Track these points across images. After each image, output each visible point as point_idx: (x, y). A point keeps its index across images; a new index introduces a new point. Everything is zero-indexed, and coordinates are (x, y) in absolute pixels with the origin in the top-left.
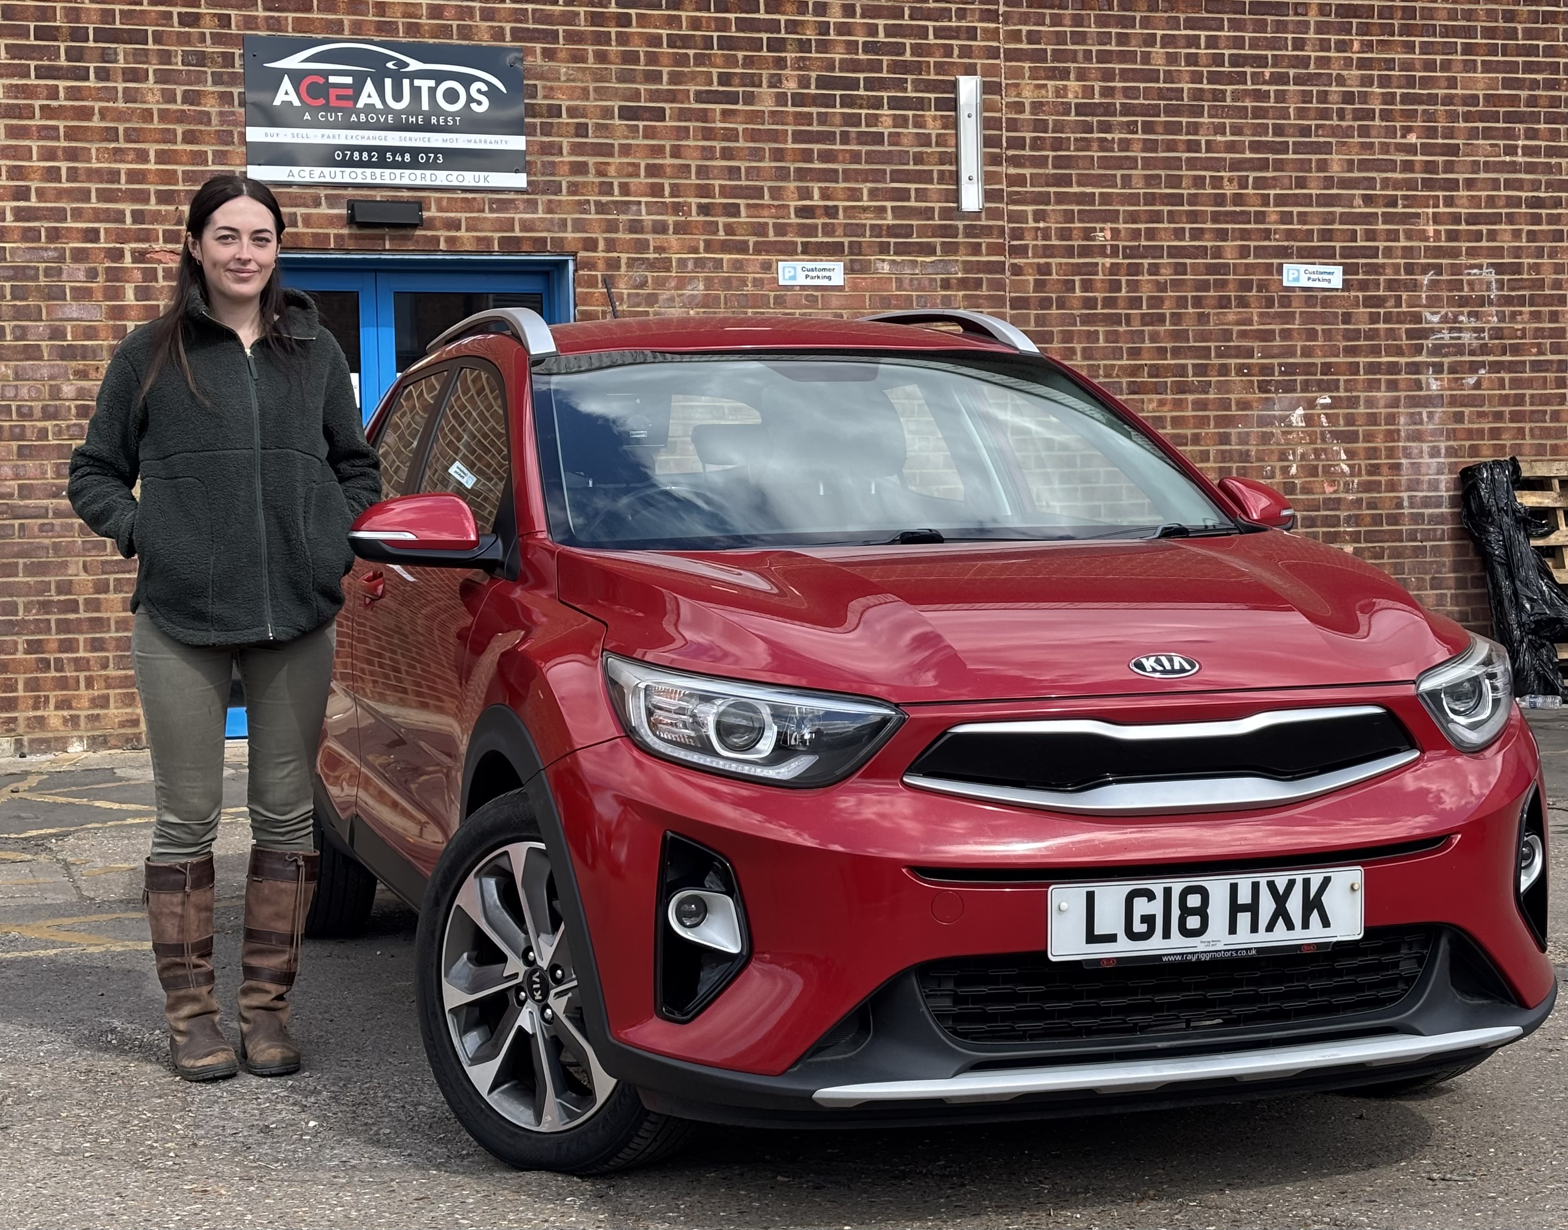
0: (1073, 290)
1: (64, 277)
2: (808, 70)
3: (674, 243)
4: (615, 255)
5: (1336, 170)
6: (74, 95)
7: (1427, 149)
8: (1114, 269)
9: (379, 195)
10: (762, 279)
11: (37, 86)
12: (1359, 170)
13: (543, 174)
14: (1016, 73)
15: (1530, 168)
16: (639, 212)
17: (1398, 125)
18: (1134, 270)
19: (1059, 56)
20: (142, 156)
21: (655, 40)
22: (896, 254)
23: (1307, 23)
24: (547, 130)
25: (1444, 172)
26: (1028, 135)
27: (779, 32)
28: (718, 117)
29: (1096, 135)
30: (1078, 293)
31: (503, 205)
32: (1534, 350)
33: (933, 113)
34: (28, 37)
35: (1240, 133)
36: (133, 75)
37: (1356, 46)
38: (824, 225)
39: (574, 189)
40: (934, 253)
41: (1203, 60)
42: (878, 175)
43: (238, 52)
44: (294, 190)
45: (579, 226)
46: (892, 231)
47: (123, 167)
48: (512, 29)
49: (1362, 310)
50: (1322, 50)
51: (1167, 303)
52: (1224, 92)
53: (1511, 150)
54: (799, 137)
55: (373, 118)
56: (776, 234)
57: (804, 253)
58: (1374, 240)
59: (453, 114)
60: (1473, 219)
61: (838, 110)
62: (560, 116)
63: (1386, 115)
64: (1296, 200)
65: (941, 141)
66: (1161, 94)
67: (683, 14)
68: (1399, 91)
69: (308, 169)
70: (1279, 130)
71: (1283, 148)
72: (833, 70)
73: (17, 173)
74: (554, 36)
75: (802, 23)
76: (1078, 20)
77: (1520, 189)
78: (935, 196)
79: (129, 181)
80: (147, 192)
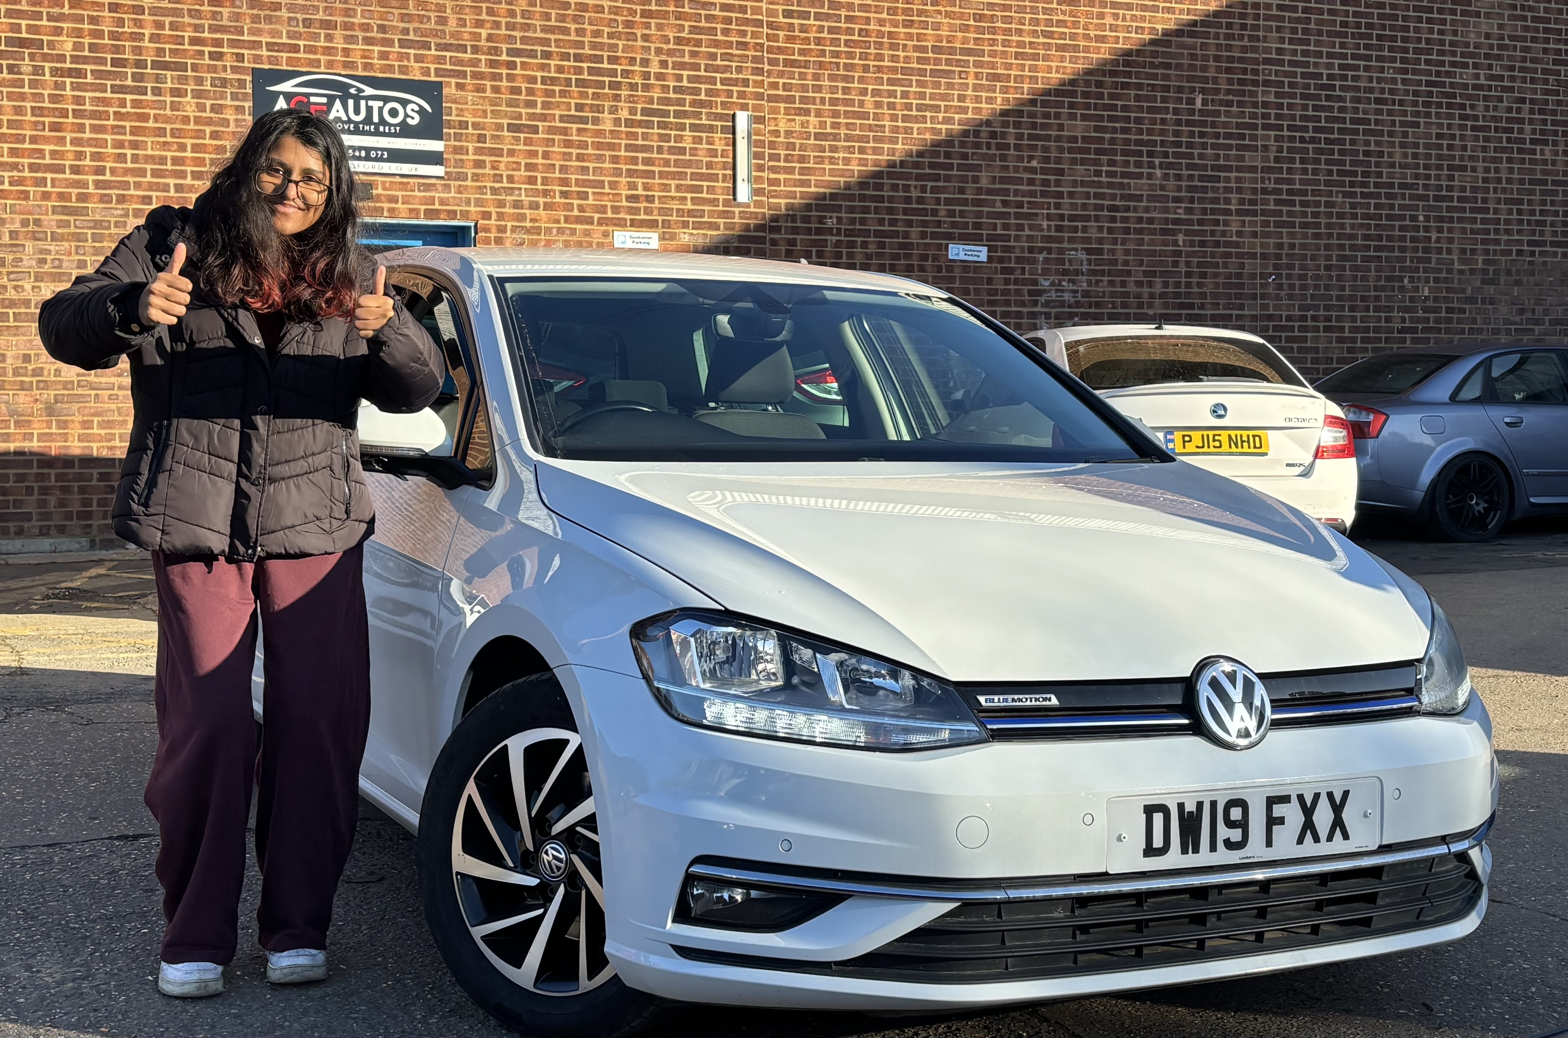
2: (636, 103)
3: (543, 217)
4: (503, 223)
5: (984, 183)
6: (136, 104)
7: (1044, 171)
8: (838, 243)
10: (602, 243)
11: (112, 98)
12: (1000, 183)
13: (455, 167)
14: (775, 111)
15: (1110, 185)
16: (520, 195)
17: (1025, 154)
18: (851, 244)
19: (803, 100)
21: (532, 80)
22: (692, 228)
23: (967, 84)
24: (458, 137)
25: (1055, 186)
26: (783, 152)
27: (616, 77)
28: (575, 133)
29: (827, 154)
31: (428, 187)
32: (1110, 305)
33: (719, 135)
34: (106, 65)
35: (922, 156)
36: (176, 92)
37: (999, 101)
38: (645, 208)
39: (476, 178)
40: (718, 228)
41: (898, 106)
42: (682, 176)
43: (248, 79)
45: (479, 203)
46: (691, 213)
47: (169, 154)
48: (436, 68)
49: (999, 276)
50: (977, 102)
52: (912, 128)
53: (1098, 173)
54: (629, 148)
56: (613, 213)
57: (631, 226)
58: (1008, 230)
59: (395, 125)
60: (1072, 218)
61: (656, 131)
62: (467, 128)
63: (1018, 147)
64: (959, 202)
65: (724, 154)
66: (870, 128)
67: (552, 62)
68: (1026, 132)
71: (950, 167)
72: (652, 103)
73: (96, 157)
74: (464, 74)
75: (632, 71)
76: (816, 77)
77: (1104, 199)
78: (719, 191)
79: (173, 164)
80: (185, 172)
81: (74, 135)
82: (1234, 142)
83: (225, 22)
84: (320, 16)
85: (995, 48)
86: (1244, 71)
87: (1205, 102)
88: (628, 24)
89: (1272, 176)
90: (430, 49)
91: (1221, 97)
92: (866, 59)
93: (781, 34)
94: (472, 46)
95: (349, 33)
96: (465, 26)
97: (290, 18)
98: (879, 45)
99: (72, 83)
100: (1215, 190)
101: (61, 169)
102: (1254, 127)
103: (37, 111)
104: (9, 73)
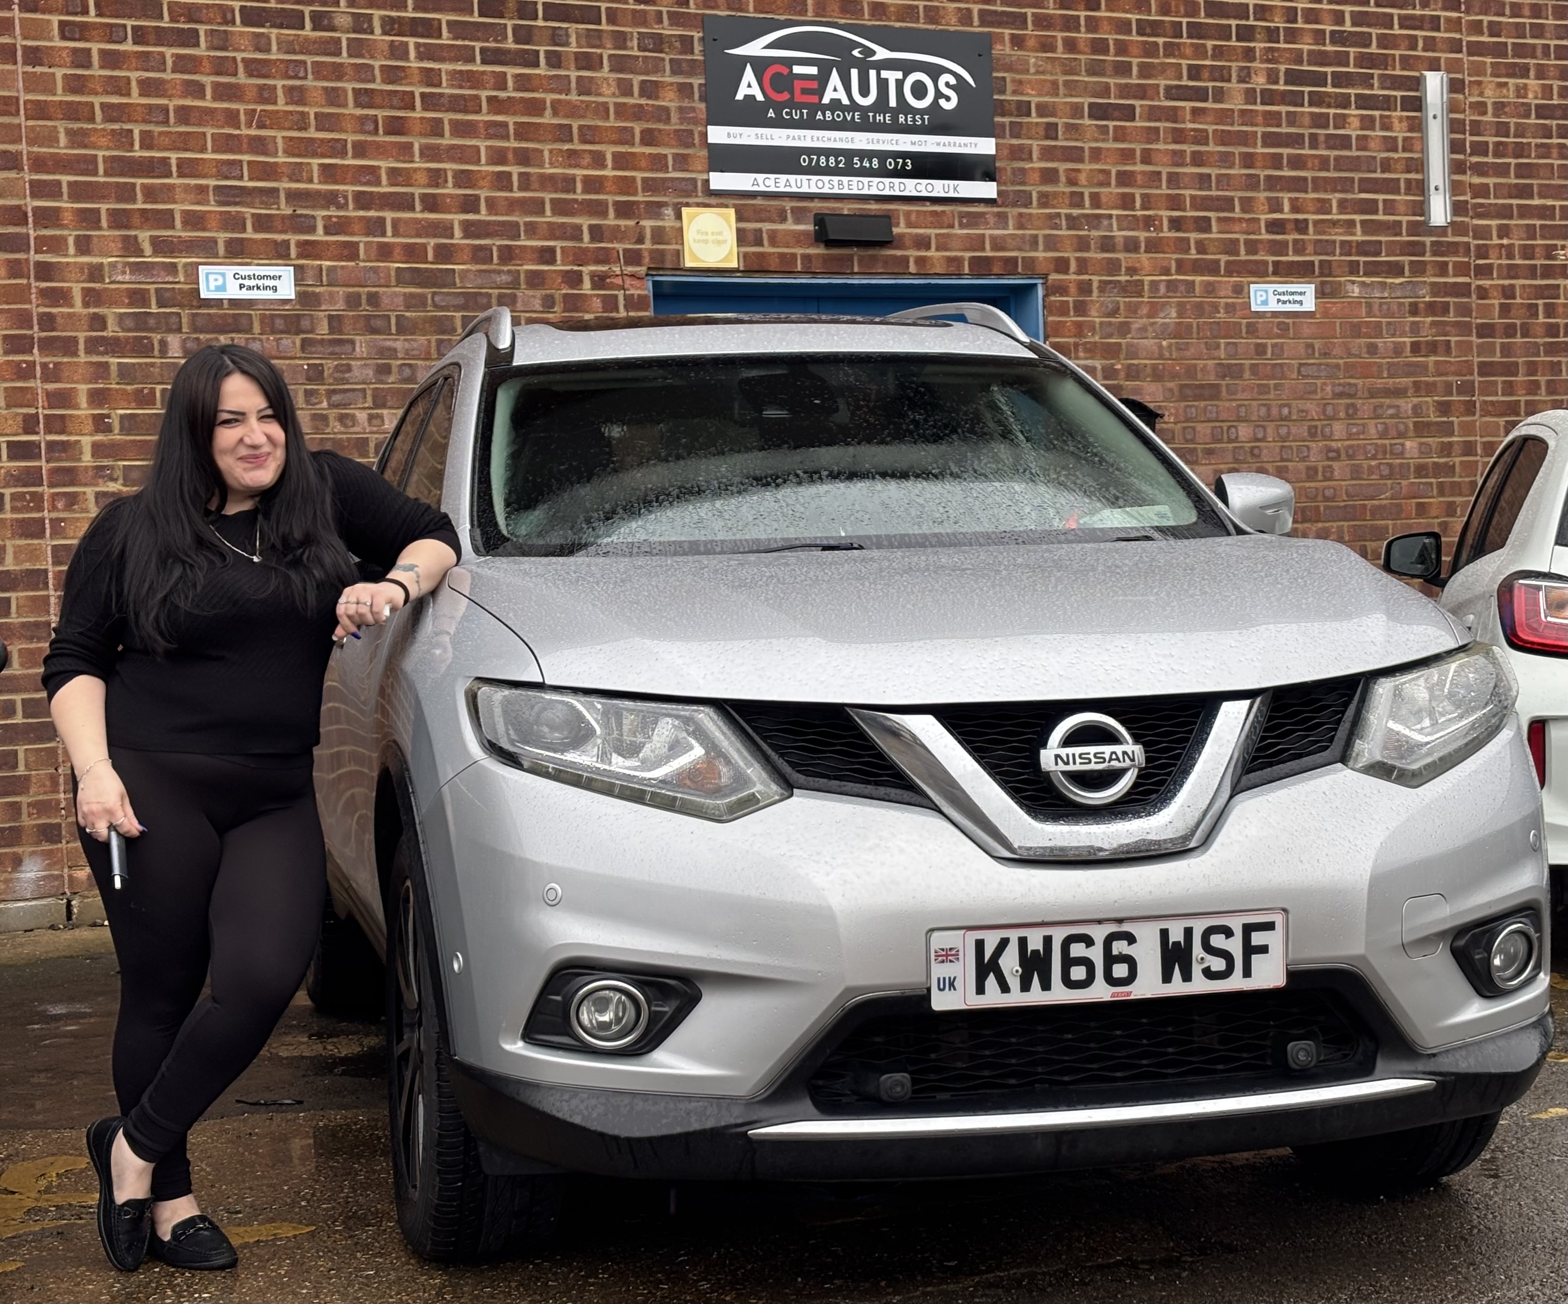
0: (1536, 315)
1: (517, 305)
2: (1277, 62)
3: (1146, 263)
4: (1086, 277)
6: (523, 83)
9: (846, 208)
10: (1233, 305)
11: (484, 73)
13: (1012, 183)
14: (1478, 70)
16: (1111, 227)
19: (1521, 50)
20: (598, 160)
21: (1125, 27)
22: (1366, 274)
24: (1016, 130)
26: (1491, 140)
27: (1248, 18)
28: (1188, 117)
29: (1555, 141)
30: (1541, 319)
31: (974, 220)
33: (1399, 113)
34: (472, 13)
36: (587, 62)
38: (1295, 241)
39: (1045, 200)
40: (1401, 273)
42: (1345, 185)
43: (697, 35)
44: (759, 201)
45: (1051, 243)
46: (1362, 248)
47: (579, 172)
48: (980, 11)
54: (1270, 140)
55: (839, 117)
56: (1248, 253)
57: (1275, 273)
59: (922, 112)
61: (1307, 109)
62: (1029, 115)
65: (1408, 146)
69: (772, 176)
72: (1301, 62)
73: (464, 179)
74: (1021, 21)
75: (1271, 8)
78: (1402, 208)
79: (585, 191)
80: (604, 204)
81: (425, 140)
99: (417, 46)
101: (404, 203)
103: (364, 98)
104: (314, 29)
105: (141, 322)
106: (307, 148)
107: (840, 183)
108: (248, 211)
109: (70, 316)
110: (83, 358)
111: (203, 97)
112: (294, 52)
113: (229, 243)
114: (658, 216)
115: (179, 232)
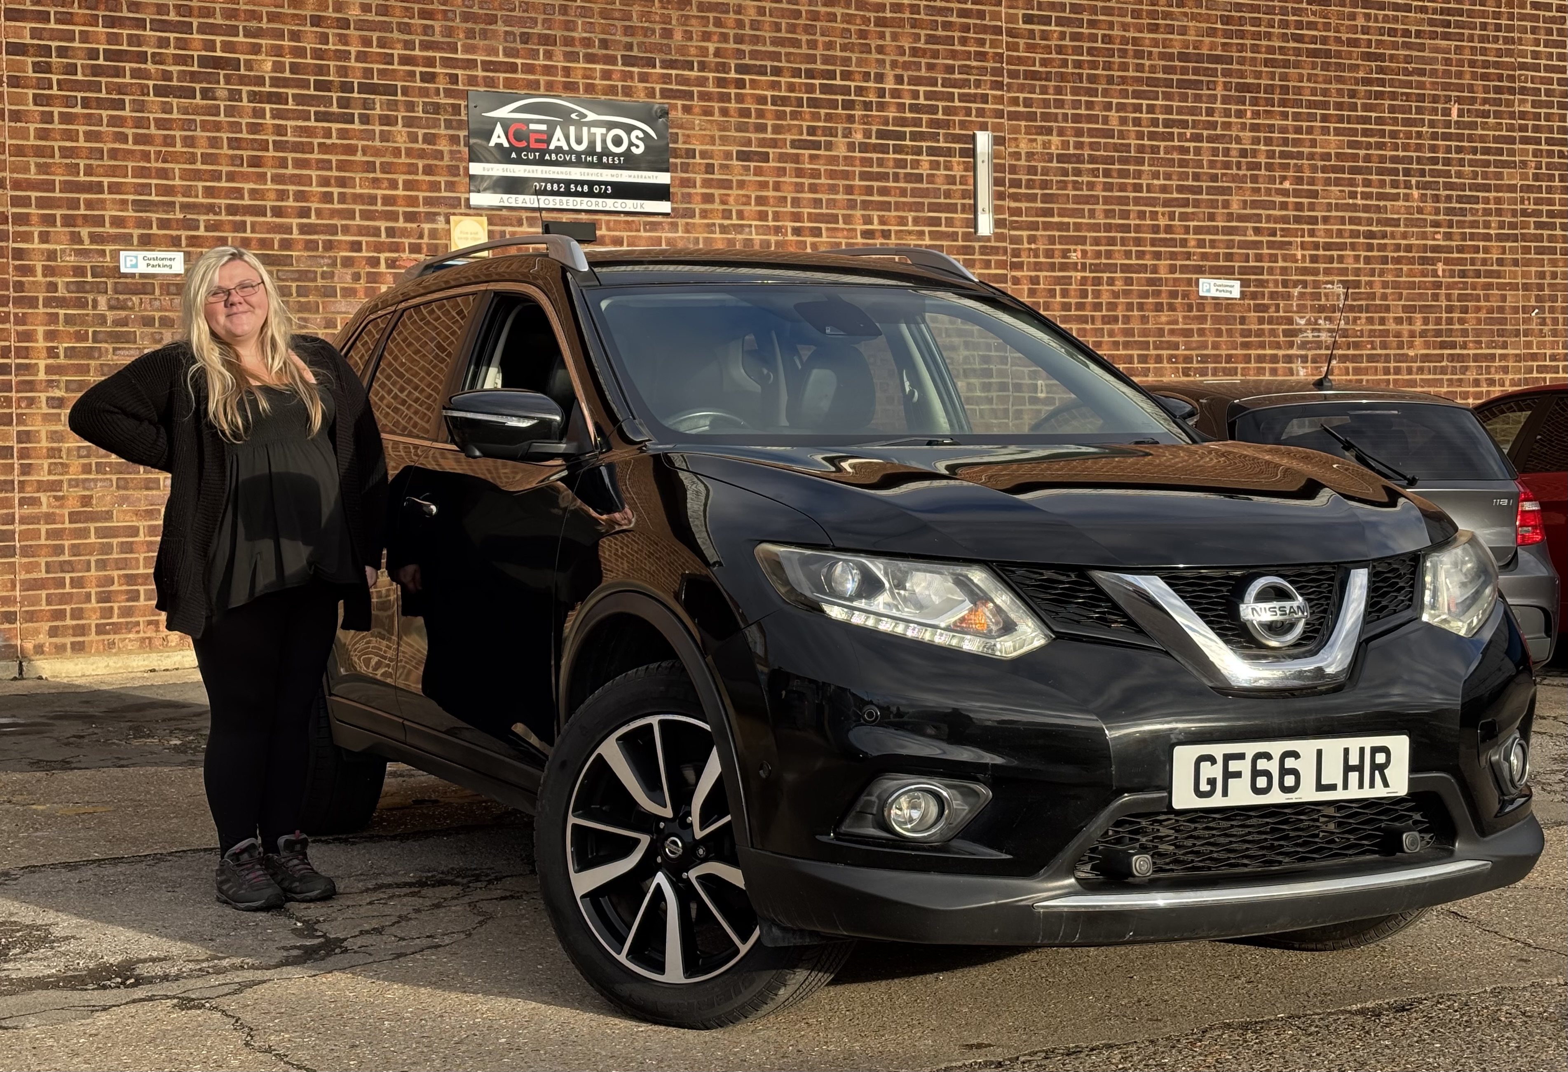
0: (1054, 296)
1: (336, 279)
2: (871, 124)
5: (1235, 208)
6: (342, 134)
7: (1297, 193)
8: (1084, 281)
9: (565, 218)
11: (316, 127)
12: (1251, 208)
13: (682, 202)
14: (1015, 130)
15: (1366, 209)
16: (750, 233)
17: (1277, 174)
18: (1097, 281)
19: (1046, 117)
20: (393, 185)
21: (762, 100)
23: (1216, 96)
24: (685, 168)
25: (1309, 210)
26: (1024, 178)
27: (850, 95)
28: (807, 160)
29: (1071, 178)
30: (1058, 299)
31: (654, 226)
32: (1369, 346)
33: (957, 159)
34: (309, 88)
35: (1170, 179)
36: (387, 120)
37: (1249, 114)
38: (882, 244)
39: (704, 214)
41: (1144, 123)
42: (919, 207)
43: (463, 103)
44: (504, 212)
45: (709, 243)
47: (380, 192)
48: (661, 89)
49: (1253, 314)
50: (1226, 116)
51: (1120, 307)
52: (1158, 147)
53: (1353, 195)
54: (864, 176)
55: (561, 158)
58: (1261, 261)
59: (619, 155)
60: (1328, 247)
61: (891, 156)
62: (694, 157)
63: (1269, 167)
64: (1209, 230)
65: (964, 181)
66: (1116, 148)
67: (782, 80)
68: (1278, 149)
69: (514, 196)
70: (1197, 177)
71: (1198, 190)
72: (888, 125)
73: (301, 196)
74: (689, 95)
75: (866, 88)
76: (1059, 91)
77: (1359, 224)
78: (958, 223)
79: (384, 204)
80: (397, 213)
81: (274, 171)
82: (1492, 158)
83: (438, 38)
84: (539, 30)
85: (1244, 54)
86: (1500, 78)
87: (1461, 113)
88: (863, 34)
89: (1532, 196)
90: (654, 67)
91: (1477, 107)
92: (1110, 69)
93: (1021, 42)
94: (699, 62)
95: (568, 49)
96: (691, 39)
97: (506, 32)
98: (1123, 53)
99: (272, 110)
100: (1474, 212)
101: (261, 211)
102: (1512, 140)
103: (235, 143)
104: (202, 99)
105: (81, 287)
106: (197, 175)
107: (561, 201)
108: (154, 216)
109: (34, 282)
110: (41, 310)
111: (127, 142)
112: (188, 114)
113: (141, 237)
114: (434, 221)
115: (108, 229)
